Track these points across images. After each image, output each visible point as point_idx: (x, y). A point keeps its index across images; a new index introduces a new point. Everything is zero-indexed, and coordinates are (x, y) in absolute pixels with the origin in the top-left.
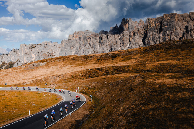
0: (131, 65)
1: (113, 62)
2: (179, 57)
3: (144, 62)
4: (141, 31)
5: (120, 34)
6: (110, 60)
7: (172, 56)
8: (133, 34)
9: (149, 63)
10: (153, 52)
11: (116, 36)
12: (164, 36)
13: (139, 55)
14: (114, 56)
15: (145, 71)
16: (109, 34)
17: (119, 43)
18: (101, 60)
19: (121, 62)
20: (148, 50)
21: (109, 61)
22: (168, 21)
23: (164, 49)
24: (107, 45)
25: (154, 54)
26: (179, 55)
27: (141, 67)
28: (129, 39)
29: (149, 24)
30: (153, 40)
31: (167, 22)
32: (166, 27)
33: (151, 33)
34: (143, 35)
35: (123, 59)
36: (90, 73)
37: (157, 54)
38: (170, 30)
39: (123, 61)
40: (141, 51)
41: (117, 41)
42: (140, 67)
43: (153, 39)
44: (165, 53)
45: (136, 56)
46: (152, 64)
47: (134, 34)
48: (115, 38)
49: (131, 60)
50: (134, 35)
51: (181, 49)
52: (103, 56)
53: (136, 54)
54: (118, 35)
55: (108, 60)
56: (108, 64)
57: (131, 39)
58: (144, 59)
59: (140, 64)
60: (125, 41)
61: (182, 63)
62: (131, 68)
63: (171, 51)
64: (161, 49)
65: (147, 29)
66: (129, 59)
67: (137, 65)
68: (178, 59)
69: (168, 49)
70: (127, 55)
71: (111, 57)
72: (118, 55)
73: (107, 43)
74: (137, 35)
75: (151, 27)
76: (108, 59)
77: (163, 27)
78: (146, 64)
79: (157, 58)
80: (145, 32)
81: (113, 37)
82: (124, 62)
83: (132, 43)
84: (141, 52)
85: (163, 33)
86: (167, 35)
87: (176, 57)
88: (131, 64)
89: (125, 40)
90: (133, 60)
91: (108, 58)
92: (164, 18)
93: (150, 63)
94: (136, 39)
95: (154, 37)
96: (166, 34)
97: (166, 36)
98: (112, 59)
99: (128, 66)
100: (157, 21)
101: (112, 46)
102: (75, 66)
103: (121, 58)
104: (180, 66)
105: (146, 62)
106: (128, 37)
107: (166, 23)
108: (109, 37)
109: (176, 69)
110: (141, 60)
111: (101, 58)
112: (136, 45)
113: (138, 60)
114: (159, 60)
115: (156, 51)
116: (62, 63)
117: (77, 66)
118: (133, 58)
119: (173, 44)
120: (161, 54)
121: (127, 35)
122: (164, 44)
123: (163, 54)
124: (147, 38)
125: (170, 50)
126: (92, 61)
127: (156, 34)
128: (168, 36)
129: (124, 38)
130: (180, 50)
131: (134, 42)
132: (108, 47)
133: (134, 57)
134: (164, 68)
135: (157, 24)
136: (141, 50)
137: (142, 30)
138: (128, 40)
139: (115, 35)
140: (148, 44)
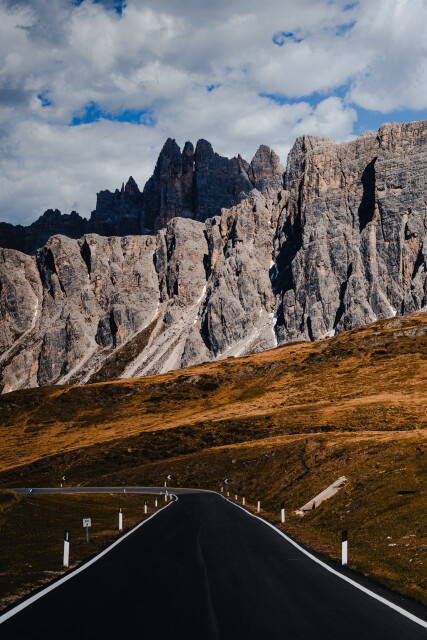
0: (274, 415)
1: (208, 407)
2: (414, 382)
3: (310, 401)
4: (268, 213)
5: (154, 232)
6: (196, 398)
7: (393, 377)
8: (224, 227)
9: (325, 406)
10: (337, 366)
11: (136, 242)
12: (387, 238)
13: (290, 376)
14: (209, 384)
15: (316, 430)
16: (95, 236)
17: (154, 283)
18: (164, 398)
19: (237, 405)
20: (320, 360)
21: (193, 402)
22: (407, 160)
23: (369, 355)
24: (85, 297)
25: (339, 373)
26: (414, 374)
27: (304, 419)
28: (207, 260)
29: (307, 178)
30: (334, 264)
31: (402, 166)
32: (398, 192)
33: (321, 228)
34: (277, 236)
35: (238, 392)
36: (159, 444)
37: (349, 372)
38: (418, 209)
39: (241, 399)
40: (297, 362)
41: (141, 269)
42: (301, 417)
43: (332, 258)
44: (373, 369)
45: (283, 382)
46: (335, 408)
47: (234, 230)
48: (129, 253)
49: (267, 395)
50: (233, 236)
51: (422, 353)
52: (170, 384)
53: (281, 374)
54: (145, 237)
55: (188, 398)
56: (192, 411)
57: (214, 260)
58: (309, 392)
59: (299, 410)
60: (184, 273)
61: (418, 401)
62: (276, 422)
63: (393, 361)
64: (362, 355)
65: (299, 203)
66: (259, 392)
67: (291, 412)
68: (410, 390)
69: (384, 353)
70: (250, 378)
71: (199, 388)
72: (221, 381)
73: (84, 283)
74: (248, 238)
75: (317, 191)
76: (191, 395)
77: (381, 195)
78: (316, 408)
79: (350, 385)
80: (288, 218)
81: (119, 252)
82: (246, 405)
83: (222, 281)
84: (297, 366)
85: (382, 222)
86: (402, 233)
87: (404, 380)
88: (271, 411)
89: (186, 263)
90: (273, 394)
91: (188, 391)
92: (384, 144)
93: (329, 405)
94: (243, 257)
95: (339, 247)
96: (398, 229)
97: (398, 240)
98: (204, 396)
99: (268, 418)
100: (348, 161)
101: (115, 300)
102: (82, 426)
103: (233, 389)
104: (410, 411)
105: (316, 401)
106: (202, 248)
107: (396, 171)
108: (93, 248)
109: (399, 420)
110: (301, 393)
111: (165, 392)
112: (247, 293)
113: (291, 395)
114: (355, 392)
115: (345, 362)
116: (27, 416)
117: (87, 425)
118: (273, 390)
119: (400, 334)
120: (361, 370)
121: (194, 236)
122: (371, 332)
123: (367, 370)
124: (300, 255)
125: (390, 357)
126: (136, 403)
127: (349, 227)
128: (407, 237)
129: (178, 252)
130: (418, 355)
131: (233, 277)
132: (92, 305)
133: (276, 385)
134: (366, 418)
135: (351, 179)
136: (295, 359)
137: (271, 207)
138: (201, 267)
139: (131, 238)
140: (306, 287)
